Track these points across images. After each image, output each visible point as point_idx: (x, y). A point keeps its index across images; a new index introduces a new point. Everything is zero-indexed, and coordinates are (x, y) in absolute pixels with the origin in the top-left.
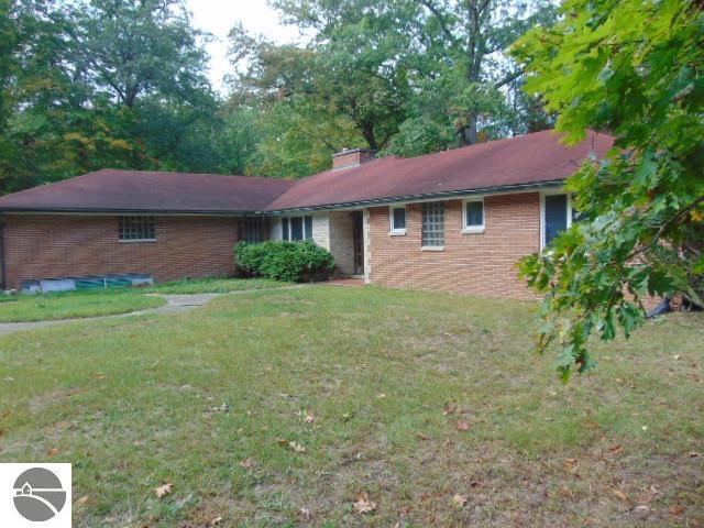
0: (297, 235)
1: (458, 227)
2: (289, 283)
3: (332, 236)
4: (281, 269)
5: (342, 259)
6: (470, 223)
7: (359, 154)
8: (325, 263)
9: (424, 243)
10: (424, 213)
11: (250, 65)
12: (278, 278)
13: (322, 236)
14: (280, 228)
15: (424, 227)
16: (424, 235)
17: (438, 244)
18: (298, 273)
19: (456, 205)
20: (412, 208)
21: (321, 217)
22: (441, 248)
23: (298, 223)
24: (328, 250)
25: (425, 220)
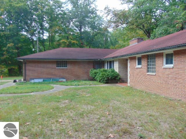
0: (110, 67)
1: (162, 65)
2: (102, 84)
3: (119, 68)
4: (101, 78)
5: (122, 75)
6: (167, 63)
7: (137, 39)
8: (116, 77)
9: (148, 71)
10: (148, 59)
11: (111, 17)
12: (100, 81)
13: (116, 67)
14: (106, 65)
15: (148, 65)
16: (148, 68)
17: (153, 72)
18: (106, 80)
19: (160, 55)
20: (143, 57)
21: (116, 61)
22: (154, 74)
23: (111, 63)
24: (118, 72)
25: (148, 62)
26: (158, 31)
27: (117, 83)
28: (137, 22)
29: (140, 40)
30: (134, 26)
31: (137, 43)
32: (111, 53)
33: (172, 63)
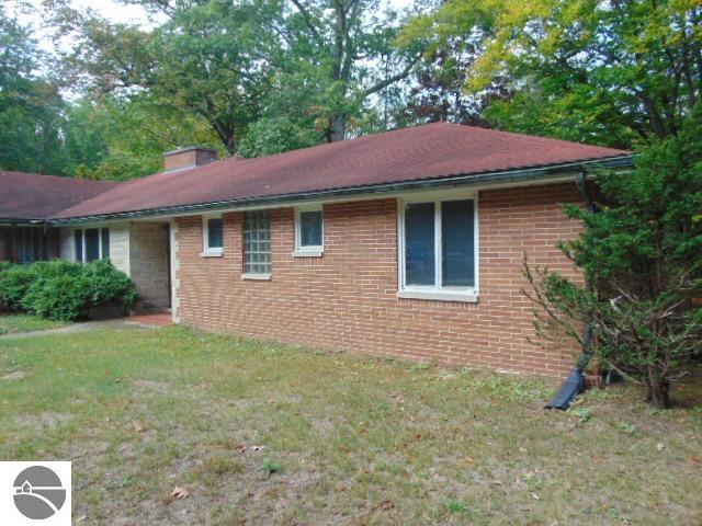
0: (92, 255)
1: (291, 247)
2: (58, 324)
3: (133, 256)
4: (52, 302)
5: (145, 286)
6: (305, 242)
7: (194, 153)
8: (122, 293)
9: (246, 269)
10: (245, 227)
11: (77, 45)
12: (47, 315)
13: (121, 254)
14: (71, 243)
15: (245, 247)
16: (246, 258)
17: (263, 271)
18: (78, 308)
19: (285, 216)
20: (230, 219)
21: (120, 229)
22: (266, 276)
23: (94, 237)
24: (128, 274)
25: (245, 236)
26: (263, 130)
27: (125, 315)
28: (187, 85)
29: (205, 154)
30: (178, 101)
31: (193, 167)
32: (93, 196)
33: (318, 241)
